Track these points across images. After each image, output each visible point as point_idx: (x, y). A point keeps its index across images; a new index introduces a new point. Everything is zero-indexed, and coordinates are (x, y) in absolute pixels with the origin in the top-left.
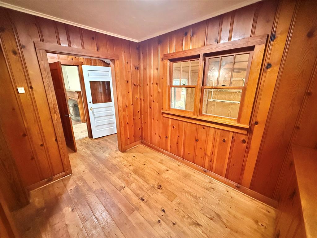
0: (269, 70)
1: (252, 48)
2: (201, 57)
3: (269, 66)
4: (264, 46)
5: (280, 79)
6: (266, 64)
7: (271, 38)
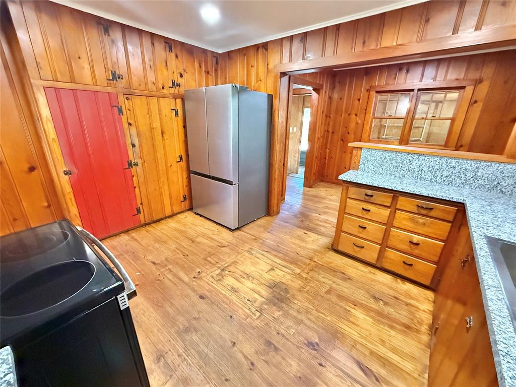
0: (475, 105)
1: (464, 88)
2: (416, 91)
3: (476, 102)
4: (473, 87)
5: (483, 111)
6: (474, 100)
7: (480, 81)
